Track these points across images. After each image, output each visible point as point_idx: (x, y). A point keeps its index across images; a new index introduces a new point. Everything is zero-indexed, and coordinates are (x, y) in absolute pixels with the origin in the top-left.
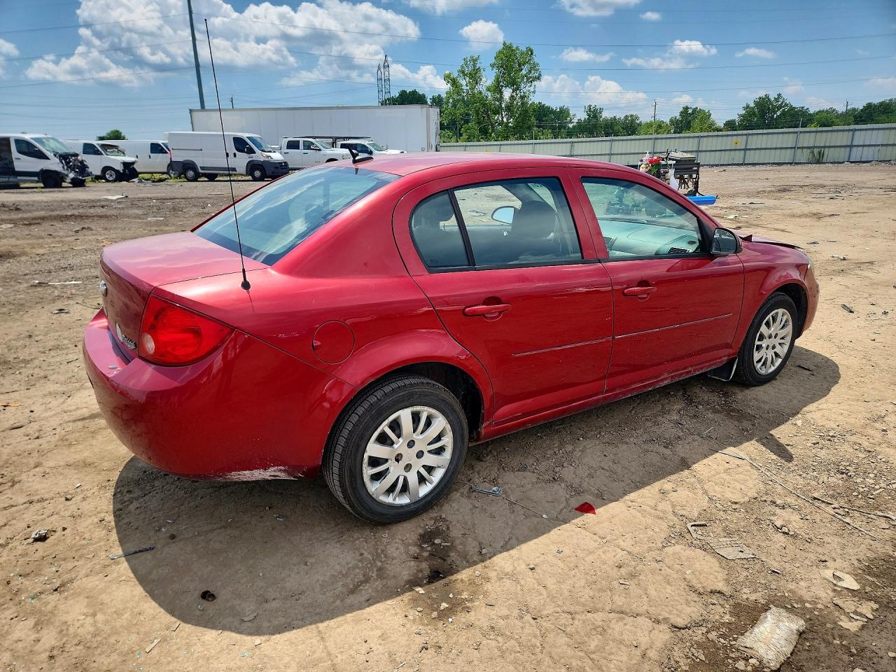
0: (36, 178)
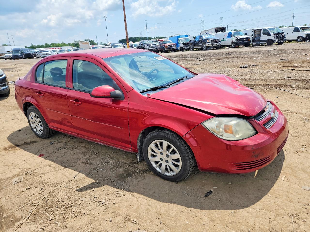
0: (265, 42)
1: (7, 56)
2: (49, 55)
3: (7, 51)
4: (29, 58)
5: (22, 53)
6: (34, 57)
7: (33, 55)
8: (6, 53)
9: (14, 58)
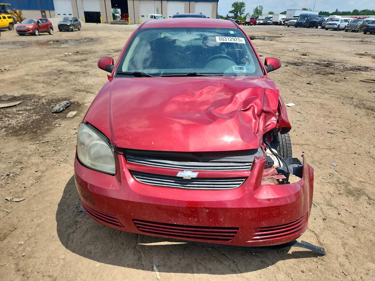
1: (291, 22)
2: (337, 25)
3: (294, 17)
4: (314, 27)
5: (308, 20)
6: (319, 27)
7: (319, 24)
8: (292, 19)
9: (298, 25)
